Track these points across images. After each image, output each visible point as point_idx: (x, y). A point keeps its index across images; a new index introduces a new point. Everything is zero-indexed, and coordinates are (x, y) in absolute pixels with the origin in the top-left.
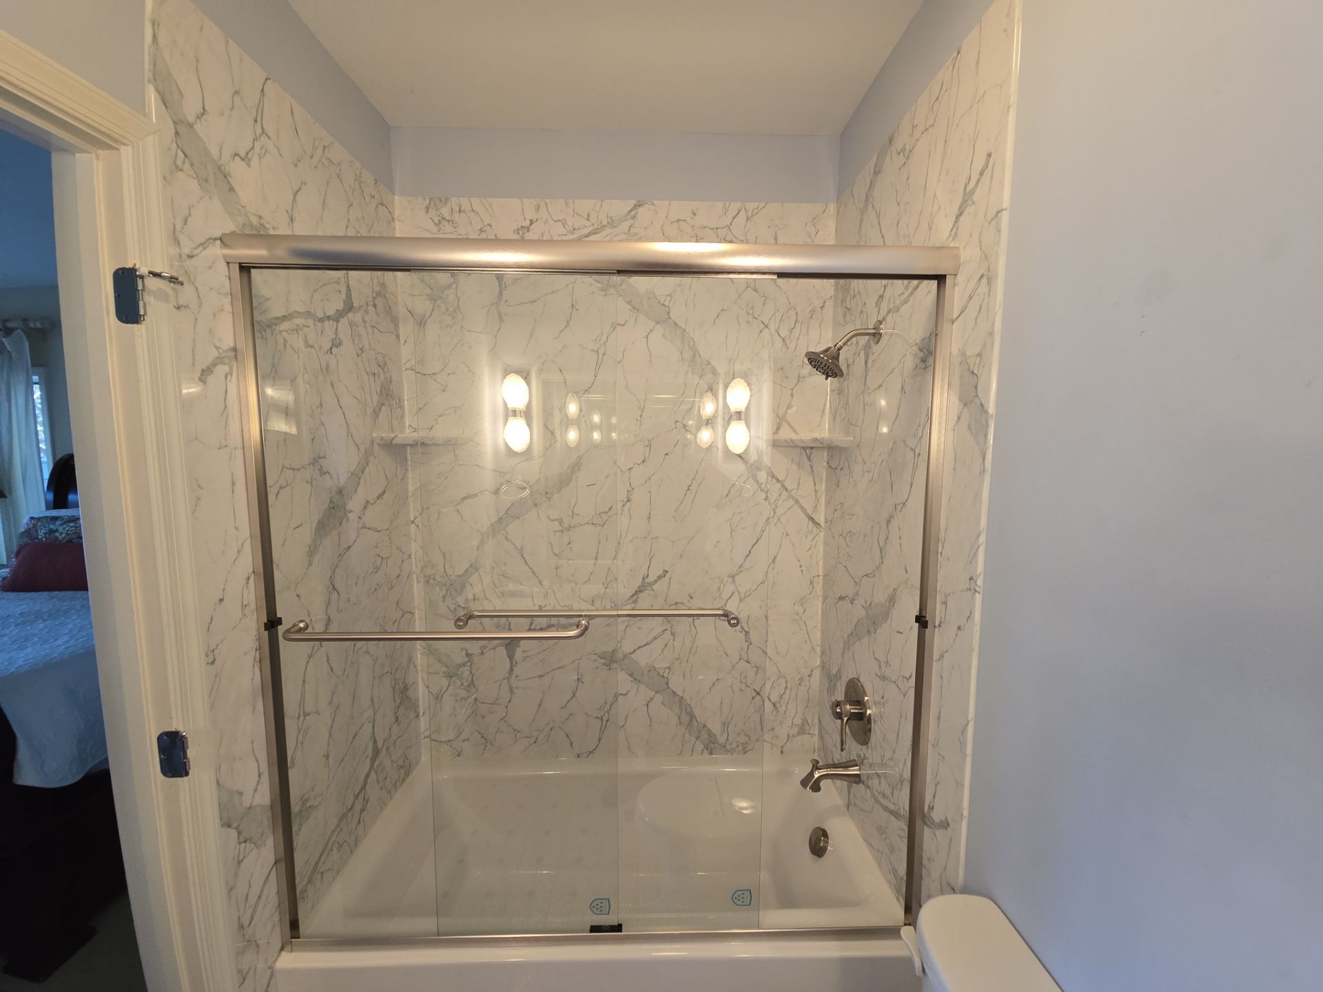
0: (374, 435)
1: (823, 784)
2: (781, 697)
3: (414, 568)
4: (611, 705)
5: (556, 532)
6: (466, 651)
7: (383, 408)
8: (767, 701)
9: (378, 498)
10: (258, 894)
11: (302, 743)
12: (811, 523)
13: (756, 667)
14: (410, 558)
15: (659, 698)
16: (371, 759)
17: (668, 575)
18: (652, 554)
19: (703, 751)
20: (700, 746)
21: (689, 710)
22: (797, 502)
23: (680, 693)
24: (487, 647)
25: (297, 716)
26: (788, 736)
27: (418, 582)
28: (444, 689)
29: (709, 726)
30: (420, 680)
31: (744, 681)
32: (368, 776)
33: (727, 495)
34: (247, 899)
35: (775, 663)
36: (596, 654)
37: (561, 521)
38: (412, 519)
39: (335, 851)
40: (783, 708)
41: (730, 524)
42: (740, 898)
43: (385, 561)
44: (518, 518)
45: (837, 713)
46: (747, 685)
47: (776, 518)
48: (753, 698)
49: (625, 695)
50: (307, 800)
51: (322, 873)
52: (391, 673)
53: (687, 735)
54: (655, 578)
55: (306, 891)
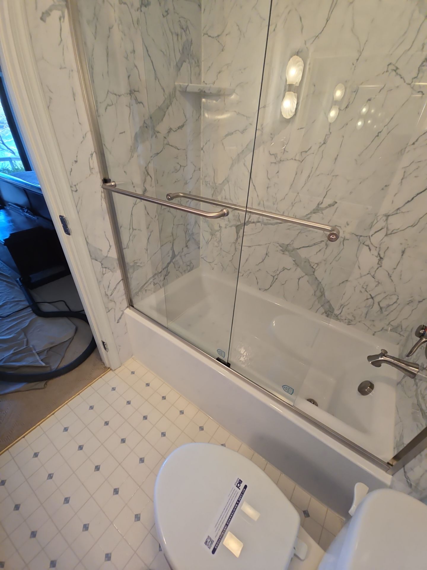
0: (176, 83)
2: (389, 306)
3: (201, 176)
4: (280, 272)
5: (272, 163)
6: (219, 224)
7: (184, 64)
9: (178, 128)
13: (378, 282)
14: (200, 170)
15: (306, 278)
16: (171, 258)
17: (336, 206)
18: (329, 188)
19: (323, 313)
20: (322, 310)
21: (322, 290)
23: (320, 279)
24: (228, 225)
25: (129, 228)
26: (383, 329)
27: (203, 184)
29: (331, 302)
31: (365, 287)
33: (414, 144)
35: (395, 285)
36: (278, 243)
37: (275, 155)
38: (202, 147)
40: (386, 313)
41: (405, 172)
42: (287, 389)
43: (182, 168)
45: (420, 333)
46: (366, 290)
48: (367, 299)
49: (289, 270)
50: (136, 263)
51: (146, 290)
53: (317, 302)
54: (327, 205)
55: (138, 293)
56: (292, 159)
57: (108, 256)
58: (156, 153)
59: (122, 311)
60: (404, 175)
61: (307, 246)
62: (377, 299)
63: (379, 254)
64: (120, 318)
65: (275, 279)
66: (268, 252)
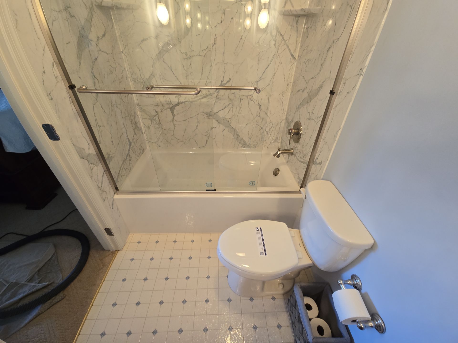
1: (280, 155)
2: (270, 130)
3: (128, 75)
6: (156, 110)
8: (264, 131)
9: (103, 36)
10: (102, 179)
11: (101, 136)
12: (292, 57)
13: (262, 119)
15: (227, 129)
16: (129, 145)
17: (231, 81)
18: (225, 71)
19: (241, 147)
20: (240, 145)
21: (237, 133)
22: (288, 46)
23: (234, 127)
24: (163, 109)
25: (96, 126)
26: (270, 143)
27: (131, 81)
28: (150, 124)
29: (244, 139)
30: (141, 121)
31: (257, 124)
32: (129, 150)
34: (98, 180)
35: (269, 118)
38: (122, 51)
39: (124, 171)
40: (270, 133)
41: (258, 57)
42: (252, 183)
44: (168, 51)
45: (290, 132)
47: (278, 55)
48: (260, 130)
49: (215, 128)
51: (122, 176)
52: (129, 117)
53: (236, 142)
55: (118, 180)
56: (198, 55)
57: (90, 153)
58: (95, 59)
59: (112, 198)
60: (258, 59)
61: (222, 109)
62: (264, 128)
63: (259, 104)
64: (113, 204)
65: (208, 137)
66: (198, 120)
